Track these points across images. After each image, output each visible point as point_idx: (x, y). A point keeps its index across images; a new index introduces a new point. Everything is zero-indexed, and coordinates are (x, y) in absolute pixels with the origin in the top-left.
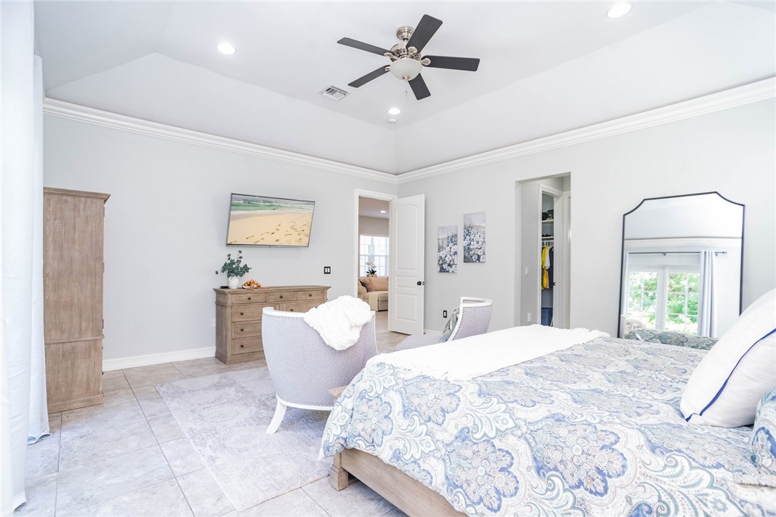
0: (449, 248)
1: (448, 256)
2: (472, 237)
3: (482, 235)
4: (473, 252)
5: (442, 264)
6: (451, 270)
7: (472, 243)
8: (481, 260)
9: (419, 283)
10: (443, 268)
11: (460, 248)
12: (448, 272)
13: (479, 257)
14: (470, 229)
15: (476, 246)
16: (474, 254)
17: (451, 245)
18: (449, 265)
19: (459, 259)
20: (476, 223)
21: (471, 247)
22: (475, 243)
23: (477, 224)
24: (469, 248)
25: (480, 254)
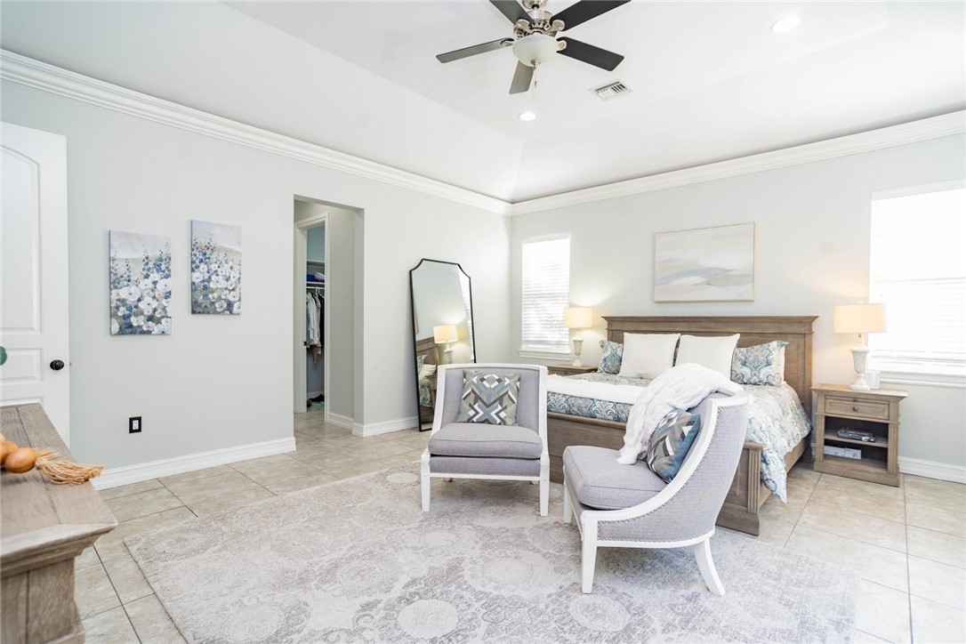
0: (149, 282)
1: (148, 299)
2: (214, 267)
3: (236, 267)
4: (216, 295)
5: (126, 317)
6: (156, 329)
7: (214, 278)
8: (235, 310)
9: (57, 366)
10: (131, 326)
11: (180, 282)
12: (149, 332)
13: (230, 305)
14: (208, 252)
15: (223, 284)
16: (220, 298)
17: (155, 276)
18: (151, 318)
19: (179, 305)
20: (220, 240)
21: (212, 285)
22: (220, 278)
23: (225, 245)
24: (205, 288)
25: (232, 299)
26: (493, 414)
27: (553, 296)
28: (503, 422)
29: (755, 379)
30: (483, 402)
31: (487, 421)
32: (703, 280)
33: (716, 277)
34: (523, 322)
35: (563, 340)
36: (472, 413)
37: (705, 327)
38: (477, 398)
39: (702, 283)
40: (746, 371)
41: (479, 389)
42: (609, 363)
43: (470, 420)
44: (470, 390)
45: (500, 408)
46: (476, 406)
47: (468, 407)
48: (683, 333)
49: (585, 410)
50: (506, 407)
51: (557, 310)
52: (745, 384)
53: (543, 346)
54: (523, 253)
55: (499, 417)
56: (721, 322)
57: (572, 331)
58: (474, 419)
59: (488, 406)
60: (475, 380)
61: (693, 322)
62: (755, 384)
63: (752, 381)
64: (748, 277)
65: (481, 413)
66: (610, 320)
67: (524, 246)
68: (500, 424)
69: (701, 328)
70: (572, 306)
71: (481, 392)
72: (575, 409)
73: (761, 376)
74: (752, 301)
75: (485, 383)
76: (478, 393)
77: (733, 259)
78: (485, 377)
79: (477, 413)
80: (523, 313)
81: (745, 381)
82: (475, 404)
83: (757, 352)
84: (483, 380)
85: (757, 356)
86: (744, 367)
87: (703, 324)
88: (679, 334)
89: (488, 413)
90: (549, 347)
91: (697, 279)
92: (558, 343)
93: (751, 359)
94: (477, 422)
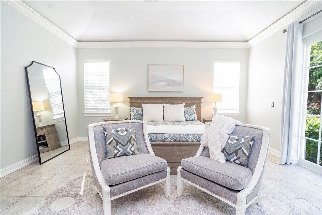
26: (128, 150)
27: (101, 88)
28: (134, 153)
29: (191, 119)
30: (121, 144)
31: (125, 155)
32: (167, 84)
33: (170, 83)
34: (85, 100)
35: (106, 107)
36: (116, 151)
37: (169, 101)
38: (118, 143)
39: (166, 85)
40: (188, 116)
41: (117, 137)
42: (136, 117)
43: (115, 156)
44: (112, 138)
45: (131, 146)
46: (118, 147)
47: (113, 149)
48: (164, 103)
49: (160, 139)
50: (133, 145)
51: (104, 94)
52: (188, 120)
53: (95, 111)
54: (84, 67)
55: (132, 151)
56: (174, 99)
57: (111, 103)
58: (118, 155)
59: (125, 146)
60: (113, 132)
61: (165, 99)
62: (191, 120)
63: (190, 119)
64: (182, 84)
65: (122, 150)
66: (131, 98)
67: (84, 64)
68: (132, 155)
69: (167, 101)
70: (111, 92)
71: (119, 138)
72: (154, 139)
73: (193, 117)
74: (182, 92)
75: (119, 133)
76: (117, 139)
77: (177, 77)
78: (119, 130)
79: (119, 151)
80: (85, 95)
81: (188, 119)
82: (117, 146)
83: (189, 109)
84: (118, 131)
85: (190, 111)
86: (187, 115)
87: (168, 100)
88: (163, 104)
89: (125, 150)
90: (99, 111)
91: (164, 83)
92: (104, 109)
93: (189, 112)
94: (119, 156)
